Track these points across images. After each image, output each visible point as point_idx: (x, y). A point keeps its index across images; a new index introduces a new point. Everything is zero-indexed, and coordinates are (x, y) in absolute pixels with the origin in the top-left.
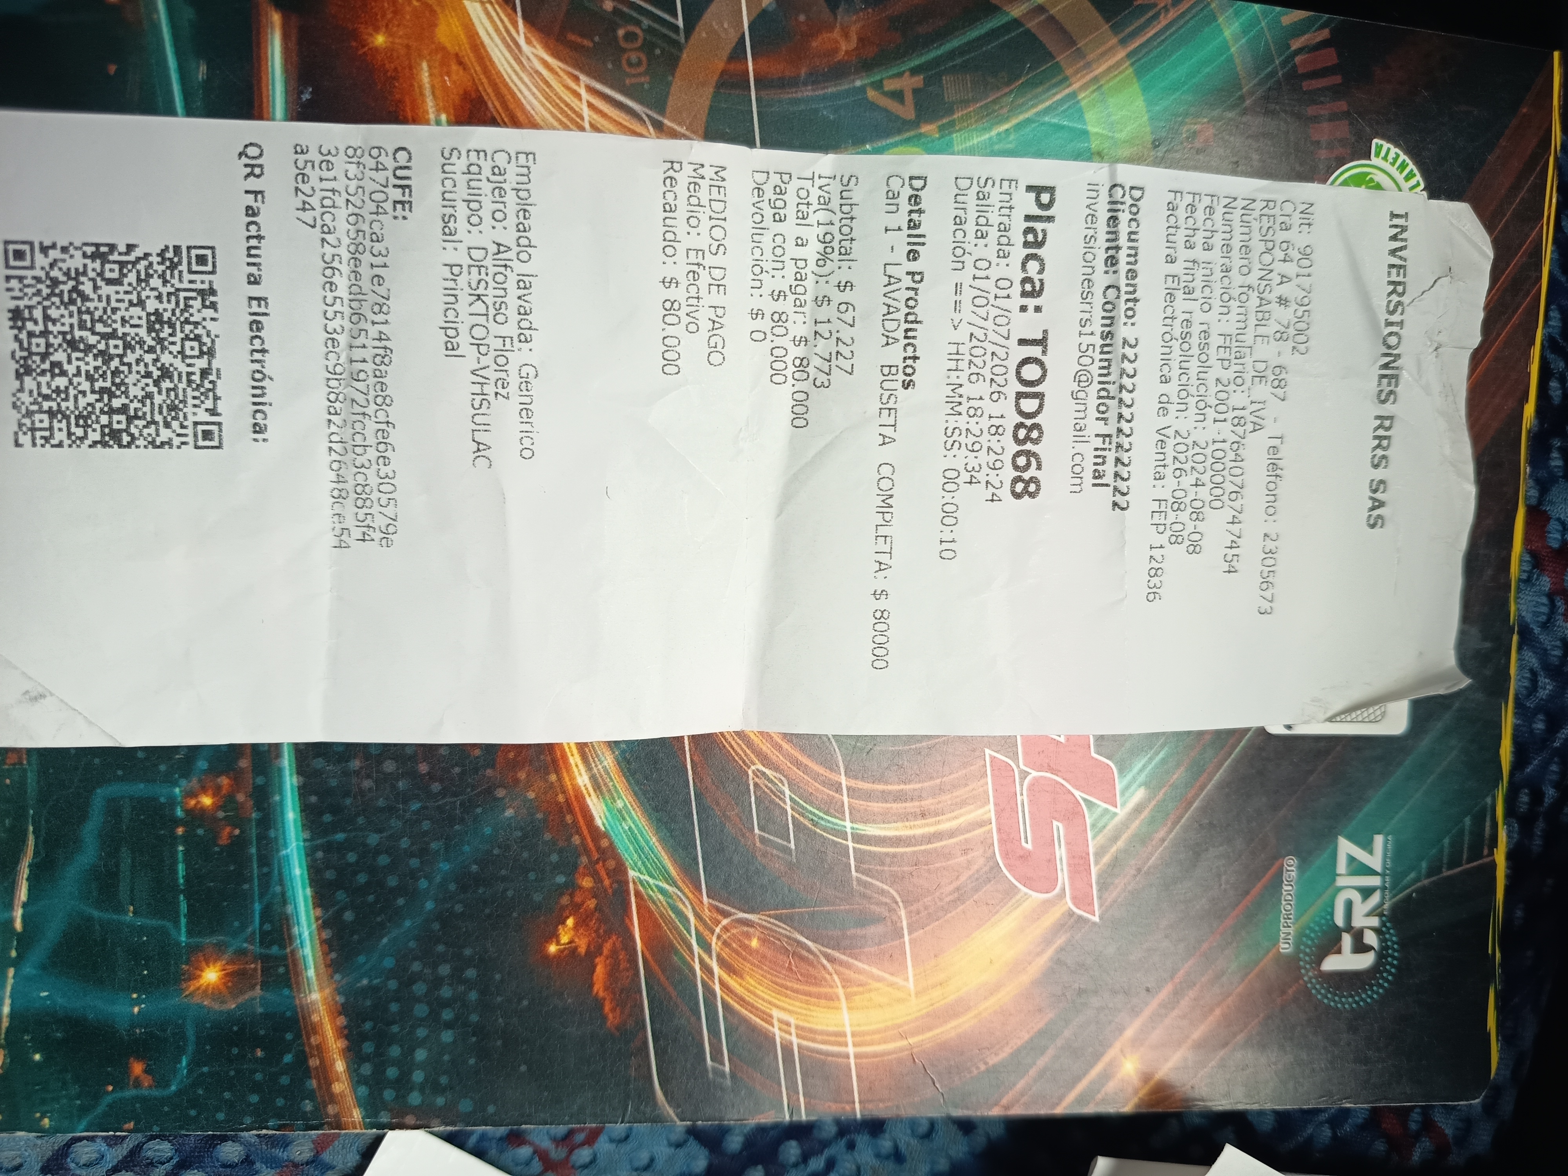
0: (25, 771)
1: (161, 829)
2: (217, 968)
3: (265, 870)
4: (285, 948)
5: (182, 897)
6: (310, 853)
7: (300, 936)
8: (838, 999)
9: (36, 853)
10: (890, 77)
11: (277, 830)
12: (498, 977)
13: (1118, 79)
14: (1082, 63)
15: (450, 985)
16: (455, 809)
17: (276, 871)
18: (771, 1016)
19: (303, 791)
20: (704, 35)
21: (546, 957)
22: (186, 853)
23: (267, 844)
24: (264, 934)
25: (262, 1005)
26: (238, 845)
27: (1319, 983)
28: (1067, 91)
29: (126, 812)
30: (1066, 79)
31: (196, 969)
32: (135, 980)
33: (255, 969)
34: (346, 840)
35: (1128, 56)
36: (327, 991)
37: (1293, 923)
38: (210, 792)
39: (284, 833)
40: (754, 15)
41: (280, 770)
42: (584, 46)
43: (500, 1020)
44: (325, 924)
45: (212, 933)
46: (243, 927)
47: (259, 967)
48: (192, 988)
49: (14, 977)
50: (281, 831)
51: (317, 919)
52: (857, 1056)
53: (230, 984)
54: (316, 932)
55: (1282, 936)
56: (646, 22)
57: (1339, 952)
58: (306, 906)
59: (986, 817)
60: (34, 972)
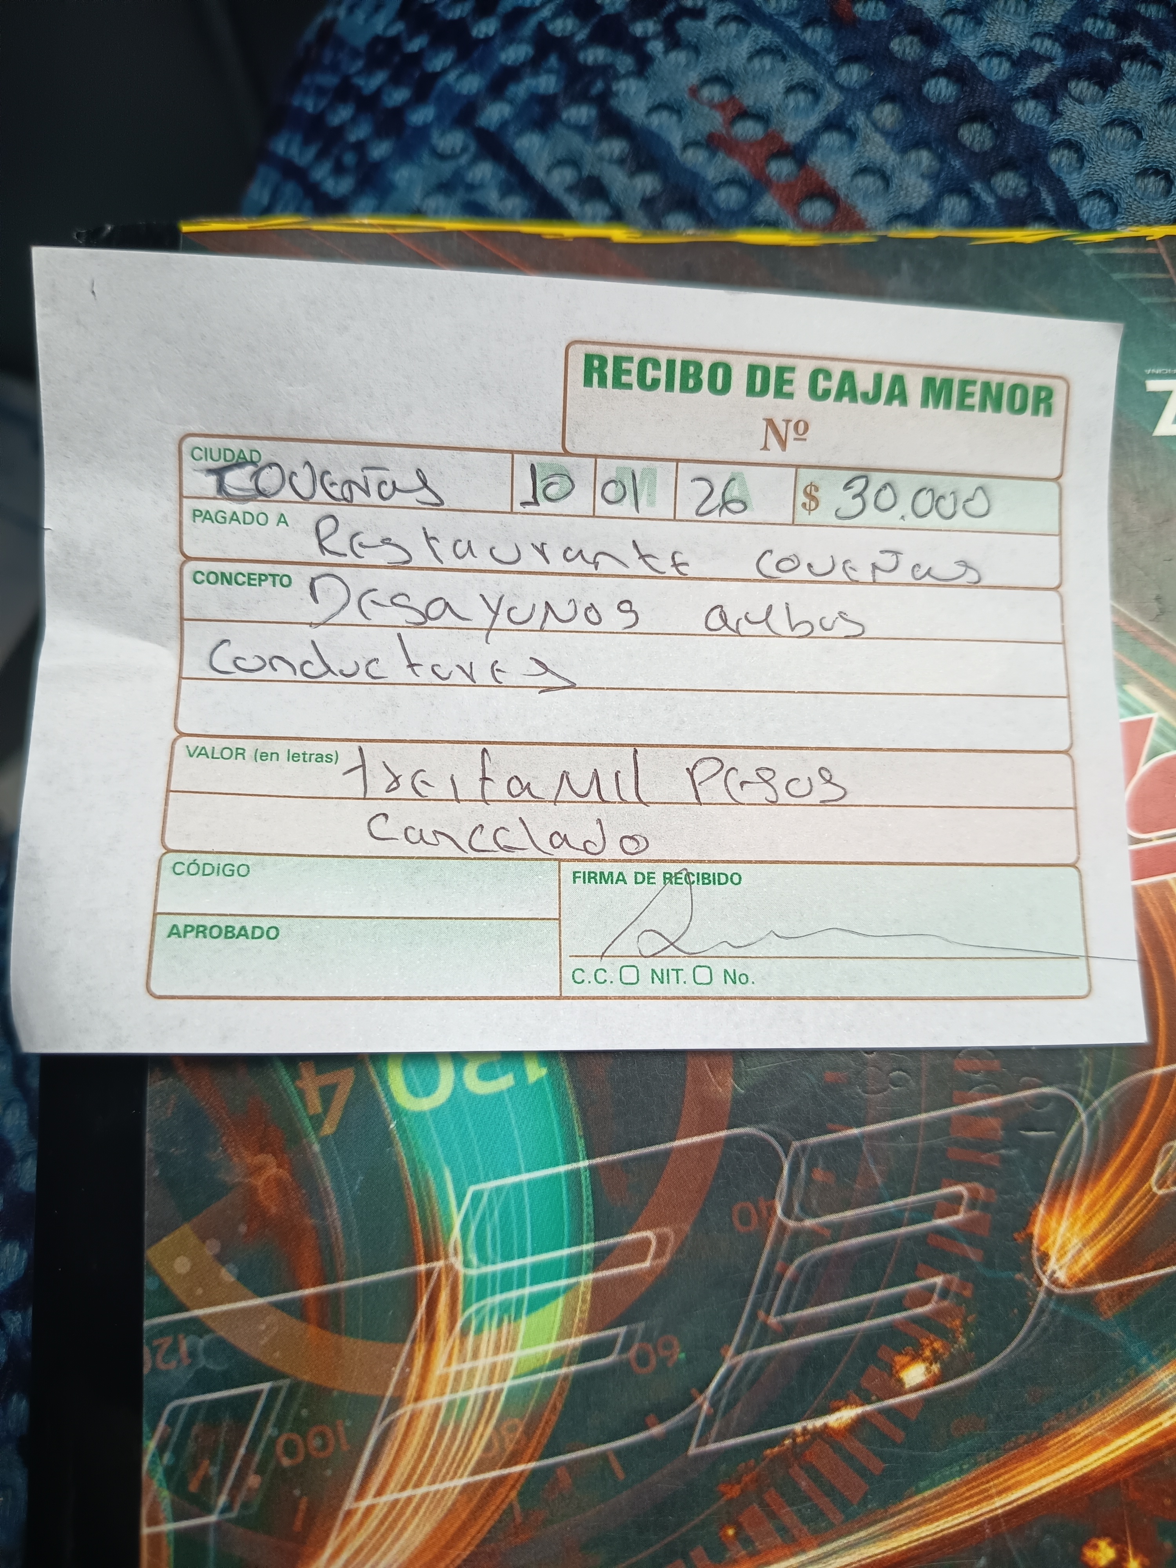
10: (305, 1106)
20: (277, 1354)
40: (245, 1290)
42: (308, 1509)
56: (270, 1430)
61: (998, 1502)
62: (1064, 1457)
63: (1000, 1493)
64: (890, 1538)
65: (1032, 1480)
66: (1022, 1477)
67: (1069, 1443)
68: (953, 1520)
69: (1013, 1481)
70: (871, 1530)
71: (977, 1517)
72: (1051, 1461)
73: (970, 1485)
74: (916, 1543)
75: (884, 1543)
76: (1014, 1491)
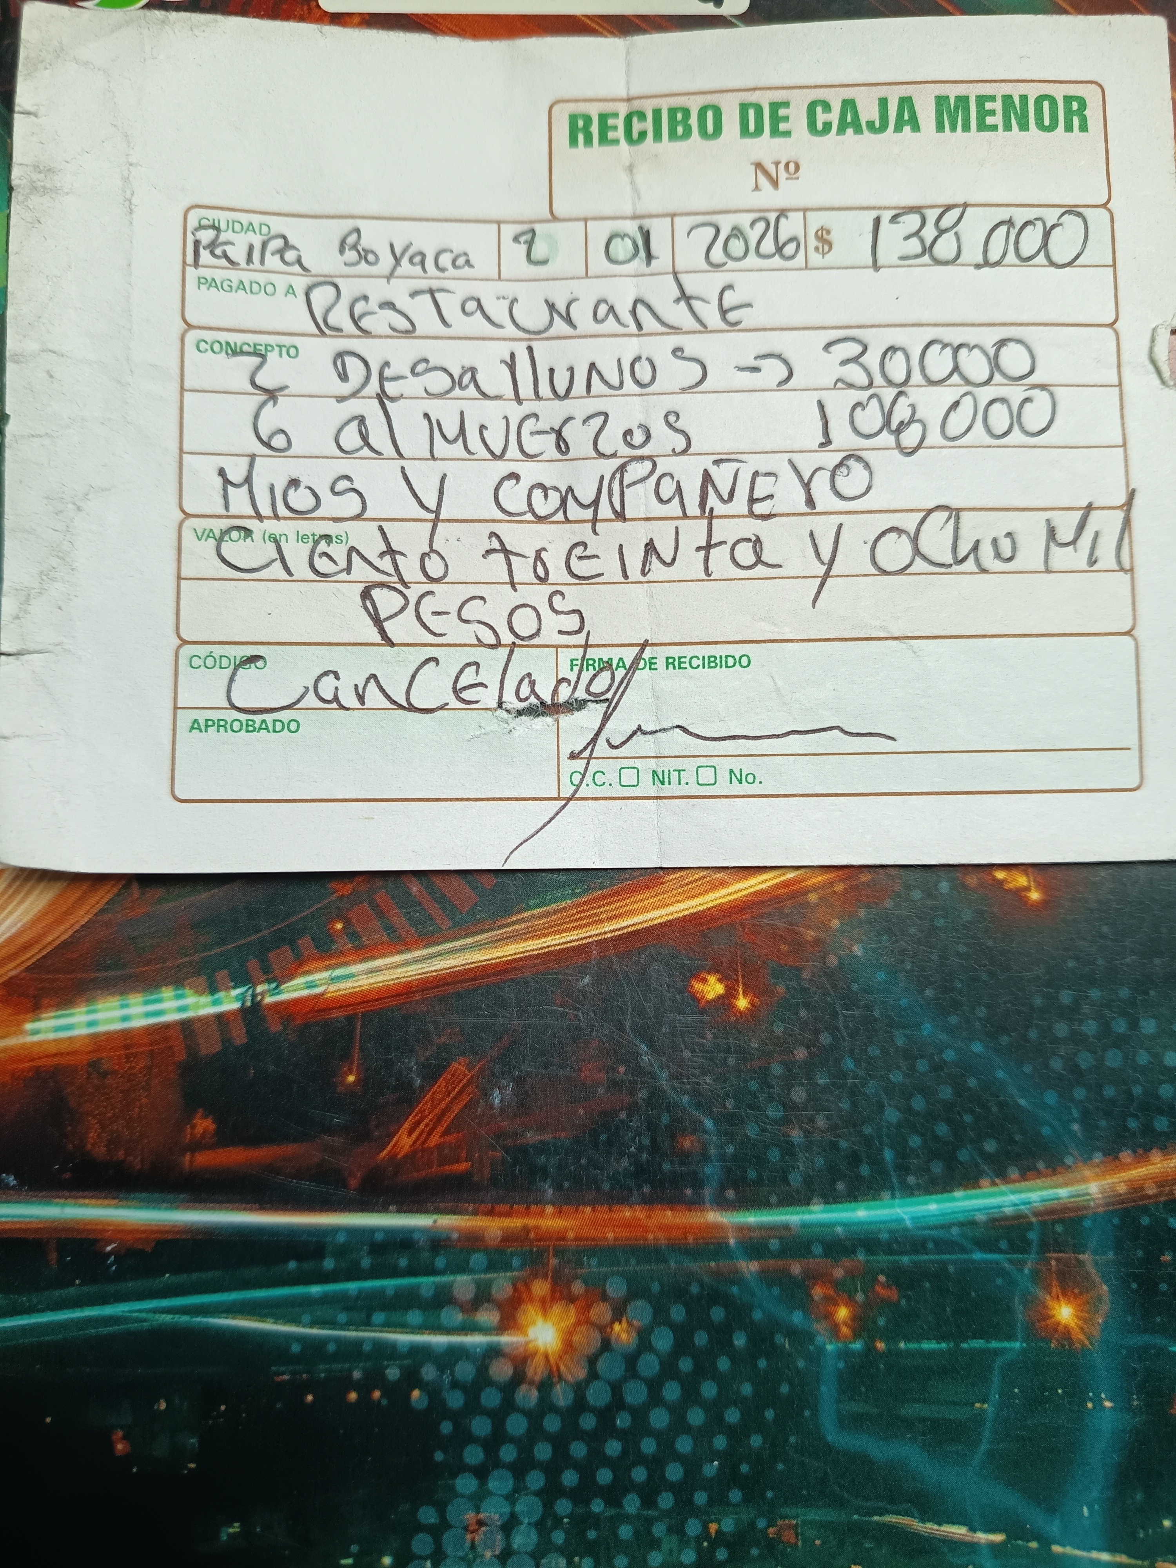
0: (804, 1523)
1: (878, 1368)
2: (1056, 1305)
3: (930, 1245)
4: (1032, 1223)
5: (965, 1345)
6: (909, 1191)
7: (1015, 1205)
9: (907, 1514)
11: (880, 1230)
12: (1071, 964)
15: (1081, 1022)
16: (853, 1016)
17: (932, 1233)
19: (831, 1198)
21: (1044, 904)
22: (907, 1339)
23: (898, 1242)
24: (1014, 1248)
25: (1104, 1253)
26: (898, 1277)
29: (856, 1407)
31: (1056, 1331)
32: (1070, 1403)
33: (1058, 1260)
34: (892, 1148)
36: (1087, 1173)
38: (831, 1308)
39: (883, 1222)
41: (804, 1225)
43: (1128, 960)
44: (1001, 1175)
45: (1009, 1309)
46: (1003, 1273)
47: (1055, 1255)
48: (1082, 1337)
49: (1064, 1545)
50: (882, 1226)
51: (994, 1184)
53: (1076, 1291)
54: (1011, 1186)
58: (977, 1197)
60: (1057, 1522)
61: (608, 927)
62: (679, 893)
63: (610, 919)
64: (496, 947)
65: (646, 910)
66: (635, 906)
67: (687, 881)
68: (560, 938)
69: (625, 909)
70: (478, 938)
71: (585, 938)
72: (665, 896)
73: (581, 909)
74: (521, 955)
75: (491, 952)
76: (625, 919)
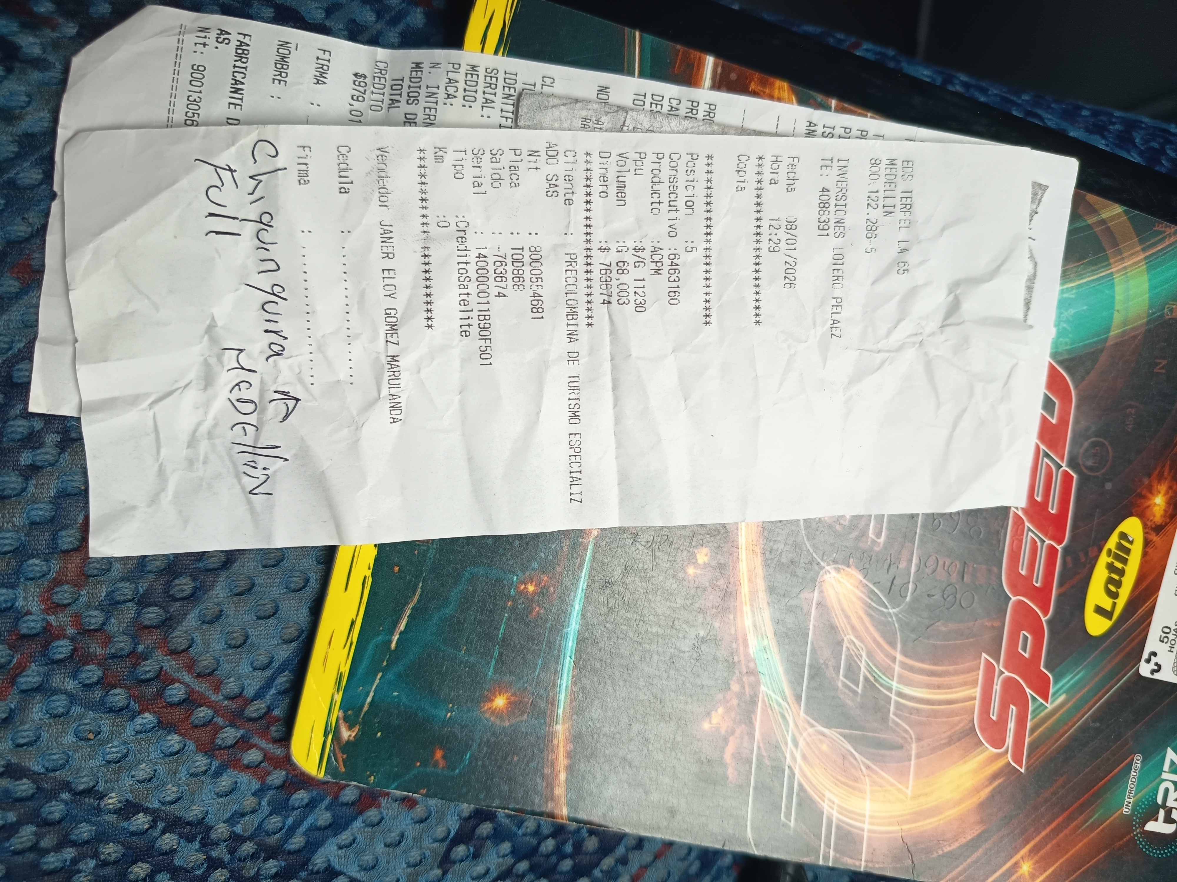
0: (428, 548)
1: (499, 600)
2: (505, 697)
3: (552, 639)
4: (550, 692)
7: (560, 686)
8: (866, 793)
9: (419, 601)
13: (1137, 270)
14: (1119, 257)
17: (558, 641)
18: (824, 796)
21: (700, 730)
22: (508, 619)
25: (525, 727)
27: (1141, 837)
28: (1109, 272)
30: (1109, 265)
31: (493, 695)
33: (527, 702)
35: (1146, 258)
36: (567, 725)
37: (1133, 797)
38: (534, 583)
39: (569, 618)
41: (579, 578)
44: (577, 681)
45: (509, 674)
48: (486, 708)
49: (380, 679)
51: (573, 676)
52: (870, 831)
53: (510, 709)
54: (570, 685)
55: (1126, 803)
57: (1156, 820)
58: (569, 667)
59: (973, 695)
60: (393, 678)
